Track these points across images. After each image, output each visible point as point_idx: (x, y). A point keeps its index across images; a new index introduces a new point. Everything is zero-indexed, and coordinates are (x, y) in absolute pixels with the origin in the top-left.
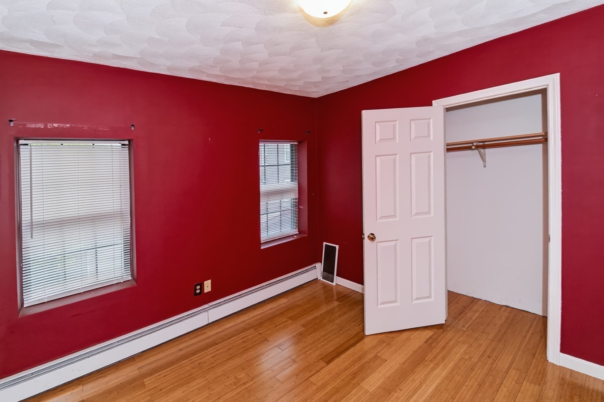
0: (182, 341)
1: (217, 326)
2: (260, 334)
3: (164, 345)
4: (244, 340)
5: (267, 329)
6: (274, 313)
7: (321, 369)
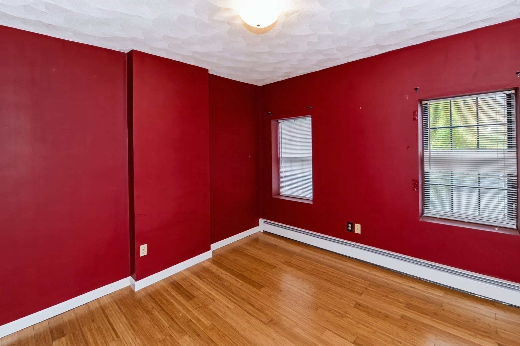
0: (332, 256)
1: (357, 264)
2: (366, 288)
3: (324, 251)
4: (351, 281)
5: (377, 291)
6: (407, 291)
7: (342, 337)
